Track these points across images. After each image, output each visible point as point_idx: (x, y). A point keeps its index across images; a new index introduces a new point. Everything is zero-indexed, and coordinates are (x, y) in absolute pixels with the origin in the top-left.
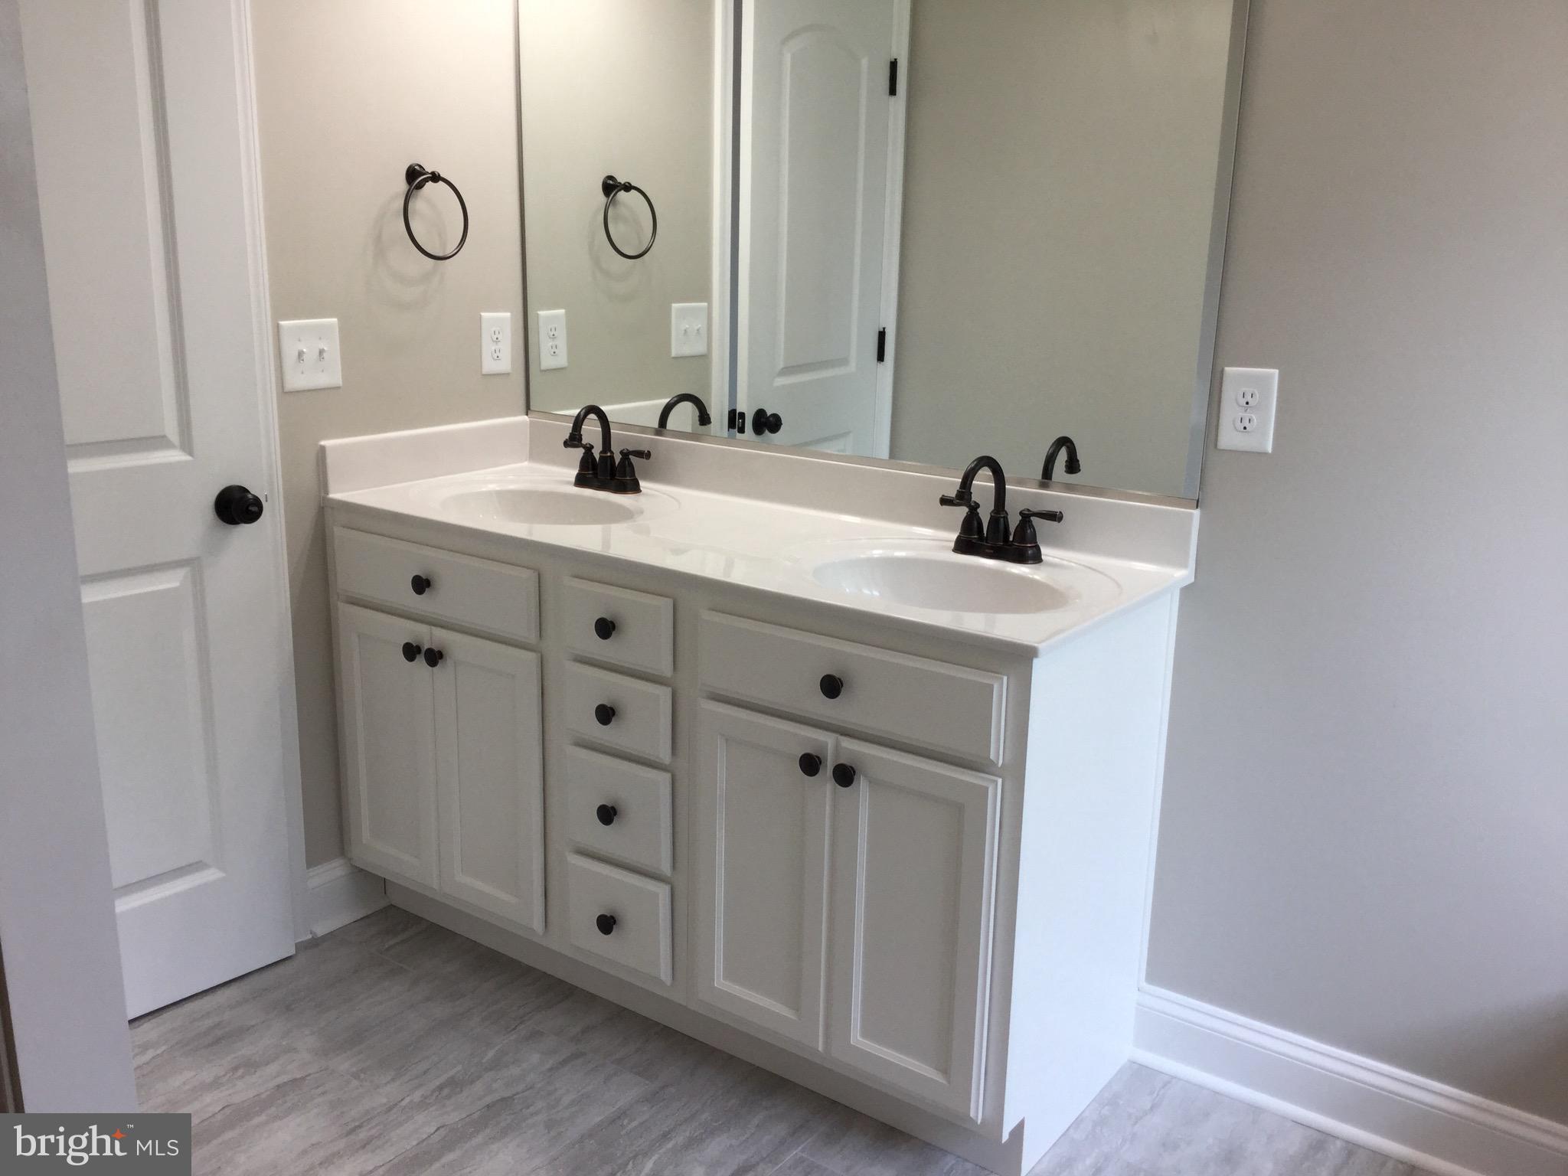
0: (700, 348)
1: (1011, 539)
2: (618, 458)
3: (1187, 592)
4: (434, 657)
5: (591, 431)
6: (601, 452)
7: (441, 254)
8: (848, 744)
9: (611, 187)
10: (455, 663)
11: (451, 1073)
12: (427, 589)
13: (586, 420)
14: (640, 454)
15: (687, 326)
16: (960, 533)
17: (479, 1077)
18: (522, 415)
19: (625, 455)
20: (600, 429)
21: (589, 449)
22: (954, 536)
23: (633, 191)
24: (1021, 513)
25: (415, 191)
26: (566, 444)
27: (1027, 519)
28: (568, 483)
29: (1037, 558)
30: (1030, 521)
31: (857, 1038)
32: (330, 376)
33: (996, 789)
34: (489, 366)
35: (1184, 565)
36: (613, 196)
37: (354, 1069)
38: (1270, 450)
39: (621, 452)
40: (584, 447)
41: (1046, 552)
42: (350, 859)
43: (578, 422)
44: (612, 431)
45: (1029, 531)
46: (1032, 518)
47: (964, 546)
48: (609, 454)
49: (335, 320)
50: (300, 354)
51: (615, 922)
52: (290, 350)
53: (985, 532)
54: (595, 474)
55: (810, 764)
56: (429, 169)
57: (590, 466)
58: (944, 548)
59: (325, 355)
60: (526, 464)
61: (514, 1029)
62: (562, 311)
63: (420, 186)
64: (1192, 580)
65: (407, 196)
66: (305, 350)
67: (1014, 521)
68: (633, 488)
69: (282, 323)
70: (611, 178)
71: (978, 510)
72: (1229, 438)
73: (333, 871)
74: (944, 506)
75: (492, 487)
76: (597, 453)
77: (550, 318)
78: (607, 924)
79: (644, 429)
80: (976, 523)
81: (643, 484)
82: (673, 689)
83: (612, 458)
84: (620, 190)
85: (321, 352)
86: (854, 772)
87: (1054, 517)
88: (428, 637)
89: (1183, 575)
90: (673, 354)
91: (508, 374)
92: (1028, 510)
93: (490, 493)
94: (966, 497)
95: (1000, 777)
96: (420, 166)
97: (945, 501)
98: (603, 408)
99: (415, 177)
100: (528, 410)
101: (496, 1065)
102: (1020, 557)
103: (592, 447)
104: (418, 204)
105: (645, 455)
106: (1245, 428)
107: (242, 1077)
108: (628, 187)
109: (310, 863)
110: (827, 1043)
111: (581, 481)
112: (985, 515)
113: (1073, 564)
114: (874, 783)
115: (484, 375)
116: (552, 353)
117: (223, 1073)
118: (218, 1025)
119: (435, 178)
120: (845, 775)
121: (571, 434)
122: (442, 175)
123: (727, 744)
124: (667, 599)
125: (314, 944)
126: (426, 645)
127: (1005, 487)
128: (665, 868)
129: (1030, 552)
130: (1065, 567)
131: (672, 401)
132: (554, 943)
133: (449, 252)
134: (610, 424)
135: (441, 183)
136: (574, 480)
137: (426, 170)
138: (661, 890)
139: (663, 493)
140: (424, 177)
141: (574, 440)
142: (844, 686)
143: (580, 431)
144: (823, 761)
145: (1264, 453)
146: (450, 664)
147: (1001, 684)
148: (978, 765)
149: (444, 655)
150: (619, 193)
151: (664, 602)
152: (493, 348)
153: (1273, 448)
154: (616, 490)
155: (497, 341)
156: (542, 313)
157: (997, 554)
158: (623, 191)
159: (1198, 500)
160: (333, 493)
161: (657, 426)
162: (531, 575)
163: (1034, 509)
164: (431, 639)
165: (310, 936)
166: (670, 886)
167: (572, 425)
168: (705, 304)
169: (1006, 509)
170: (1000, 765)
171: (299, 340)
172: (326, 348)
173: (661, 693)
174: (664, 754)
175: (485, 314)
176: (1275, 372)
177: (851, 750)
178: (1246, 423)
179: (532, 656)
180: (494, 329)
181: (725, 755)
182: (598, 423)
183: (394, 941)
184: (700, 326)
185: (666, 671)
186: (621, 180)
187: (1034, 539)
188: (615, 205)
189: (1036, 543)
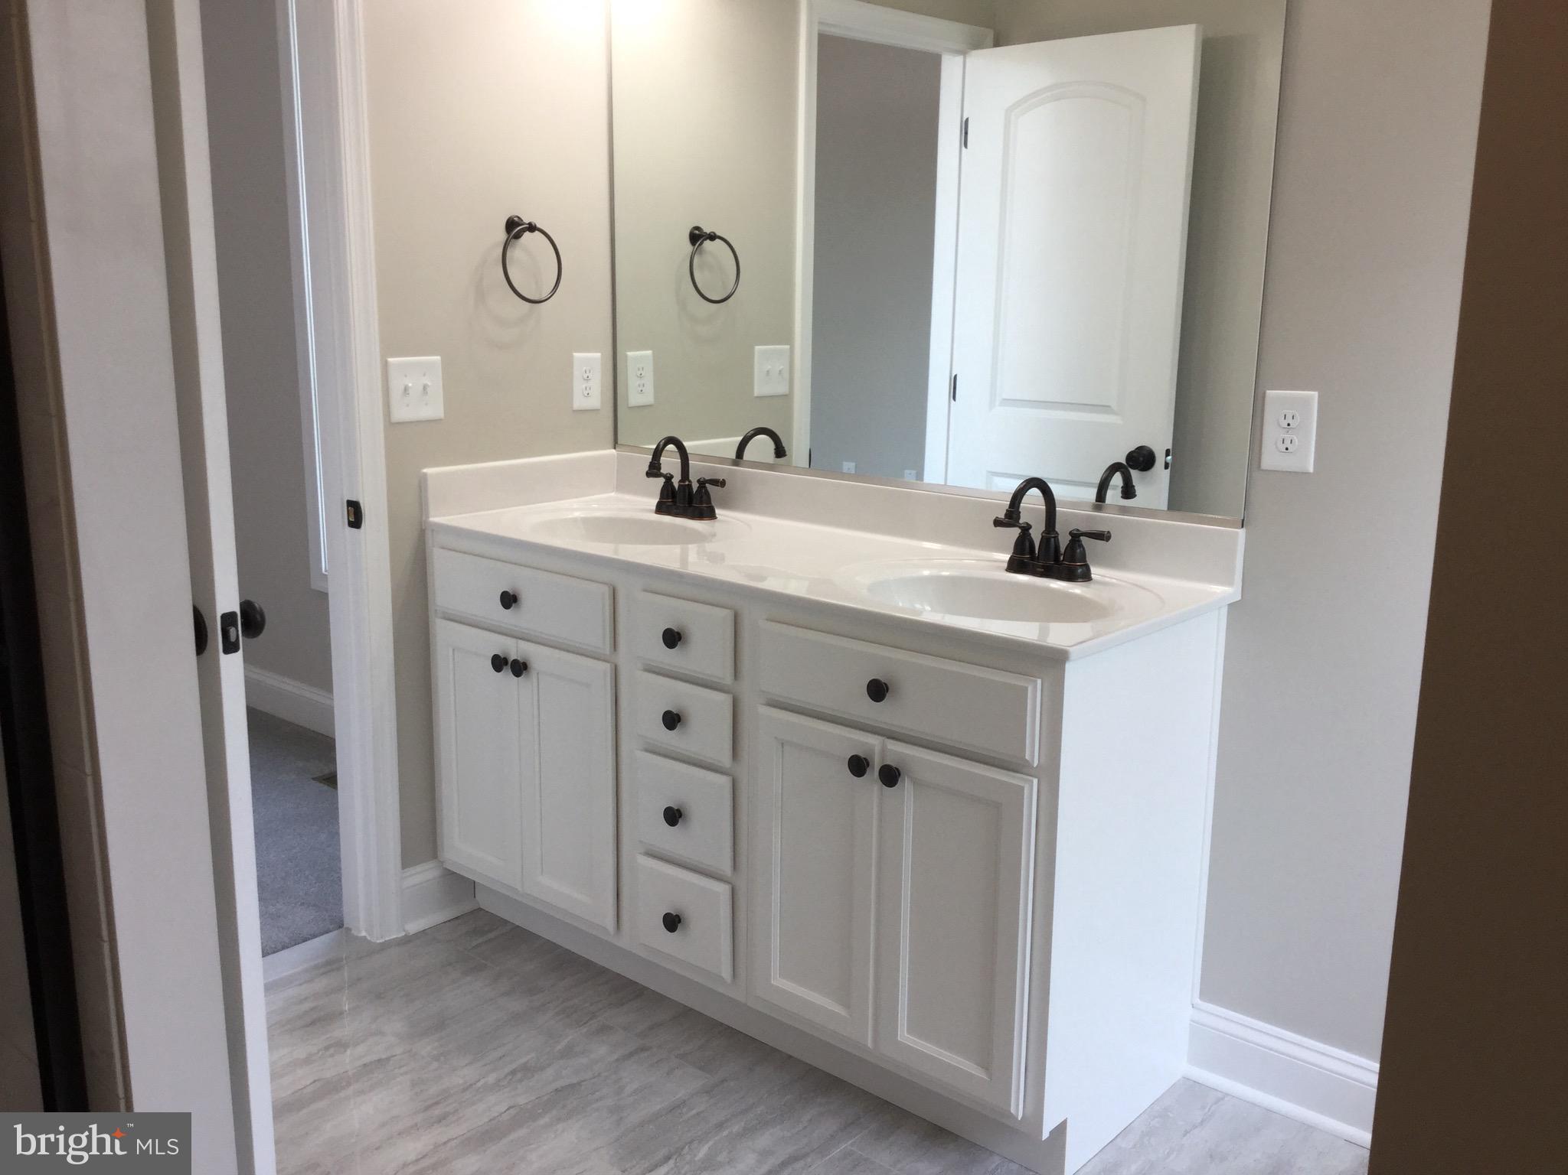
0: (782, 389)
1: (1062, 558)
2: (695, 486)
3: (1234, 609)
4: (520, 668)
5: (670, 463)
6: (680, 481)
7: (536, 298)
8: (894, 746)
9: (697, 237)
10: (538, 674)
11: (523, 1060)
12: (513, 605)
13: (664, 452)
14: (716, 482)
15: (769, 367)
16: (1013, 553)
17: (549, 1065)
18: (609, 449)
19: (702, 483)
20: (680, 460)
21: (669, 478)
22: (1006, 557)
23: (717, 240)
24: (1071, 533)
25: (513, 240)
26: (648, 474)
27: (1077, 539)
28: (650, 511)
29: (1086, 577)
30: (1080, 541)
31: (904, 1035)
32: (433, 410)
33: (1032, 788)
34: (579, 402)
35: (1230, 583)
36: (700, 245)
37: (435, 1052)
38: (1311, 470)
39: (699, 481)
40: (665, 476)
41: (1096, 572)
42: (442, 862)
43: (657, 453)
44: (690, 462)
45: (1078, 551)
46: (1081, 537)
47: (1015, 566)
48: (687, 483)
49: (439, 358)
50: (406, 389)
51: (680, 921)
52: (397, 384)
53: (1037, 552)
54: (674, 502)
55: (858, 766)
56: (526, 220)
57: (670, 495)
58: (998, 568)
59: (428, 389)
60: (613, 494)
61: (585, 1023)
62: (649, 352)
63: (518, 236)
64: (1239, 598)
65: (505, 244)
66: (410, 385)
67: (1064, 541)
68: (707, 514)
69: (390, 360)
70: (697, 228)
71: (1031, 531)
72: (1271, 459)
73: (425, 874)
74: (998, 528)
75: (577, 514)
76: (676, 482)
77: (638, 359)
78: (672, 922)
79: (722, 460)
80: (1027, 544)
81: (718, 511)
82: (733, 697)
83: (690, 486)
84: (706, 240)
85: (425, 387)
86: (900, 775)
87: (1102, 536)
88: (514, 650)
89: (1228, 591)
90: (756, 395)
91: (598, 410)
92: (1078, 530)
93: (575, 520)
94: (1015, 516)
95: (1036, 777)
96: (519, 218)
97: (998, 523)
98: (686, 444)
99: (515, 228)
100: (615, 444)
101: (568, 1053)
102: (1070, 576)
103: (672, 477)
104: (517, 253)
105: (721, 483)
106: (1287, 449)
107: (332, 1056)
108: (712, 237)
109: (405, 864)
110: (875, 1040)
111: (661, 509)
112: (1036, 535)
113: (1114, 581)
114: (916, 783)
115: (574, 411)
116: (640, 391)
117: (316, 1051)
118: (312, 1009)
119: (532, 228)
120: (890, 776)
121: (651, 463)
122: (538, 226)
123: (783, 747)
124: (728, 611)
125: (407, 940)
126: (512, 657)
127: (1055, 508)
128: (726, 867)
129: (1079, 571)
130: (1113, 585)
131: (749, 434)
132: (624, 942)
133: (544, 296)
134: (690, 457)
135: (537, 233)
136: (654, 508)
137: (524, 221)
138: (722, 889)
139: (738, 520)
140: (519, 228)
141: (654, 470)
142: (890, 690)
143: (659, 460)
144: (870, 764)
145: (1306, 473)
146: (533, 675)
147: (1035, 687)
148: (1014, 765)
149: (529, 666)
150: (705, 242)
151: (726, 614)
152: (584, 386)
153: (1314, 468)
154: (693, 517)
155: (588, 379)
156: (629, 354)
157: (1047, 573)
158: (708, 241)
159: (1243, 520)
160: (434, 517)
161: (734, 458)
162: (606, 590)
163: (1083, 529)
164: (517, 651)
165: (403, 934)
166: (730, 886)
167: (651, 457)
168: (788, 347)
169: (1056, 530)
170: (1035, 765)
171: (406, 376)
172: (429, 384)
173: (723, 700)
174: (726, 760)
175: (576, 355)
176: (1314, 395)
177: (896, 752)
178: (1287, 444)
179: (607, 667)
180: (585, 368)
181: (781, 760)
182: (678, 455)
183: (480, 940)
184: (782, 367)
185: (728, 679)
186: (707, 230)
187: (1083, 558)
188: (701, 253)
189: (1085, 561)
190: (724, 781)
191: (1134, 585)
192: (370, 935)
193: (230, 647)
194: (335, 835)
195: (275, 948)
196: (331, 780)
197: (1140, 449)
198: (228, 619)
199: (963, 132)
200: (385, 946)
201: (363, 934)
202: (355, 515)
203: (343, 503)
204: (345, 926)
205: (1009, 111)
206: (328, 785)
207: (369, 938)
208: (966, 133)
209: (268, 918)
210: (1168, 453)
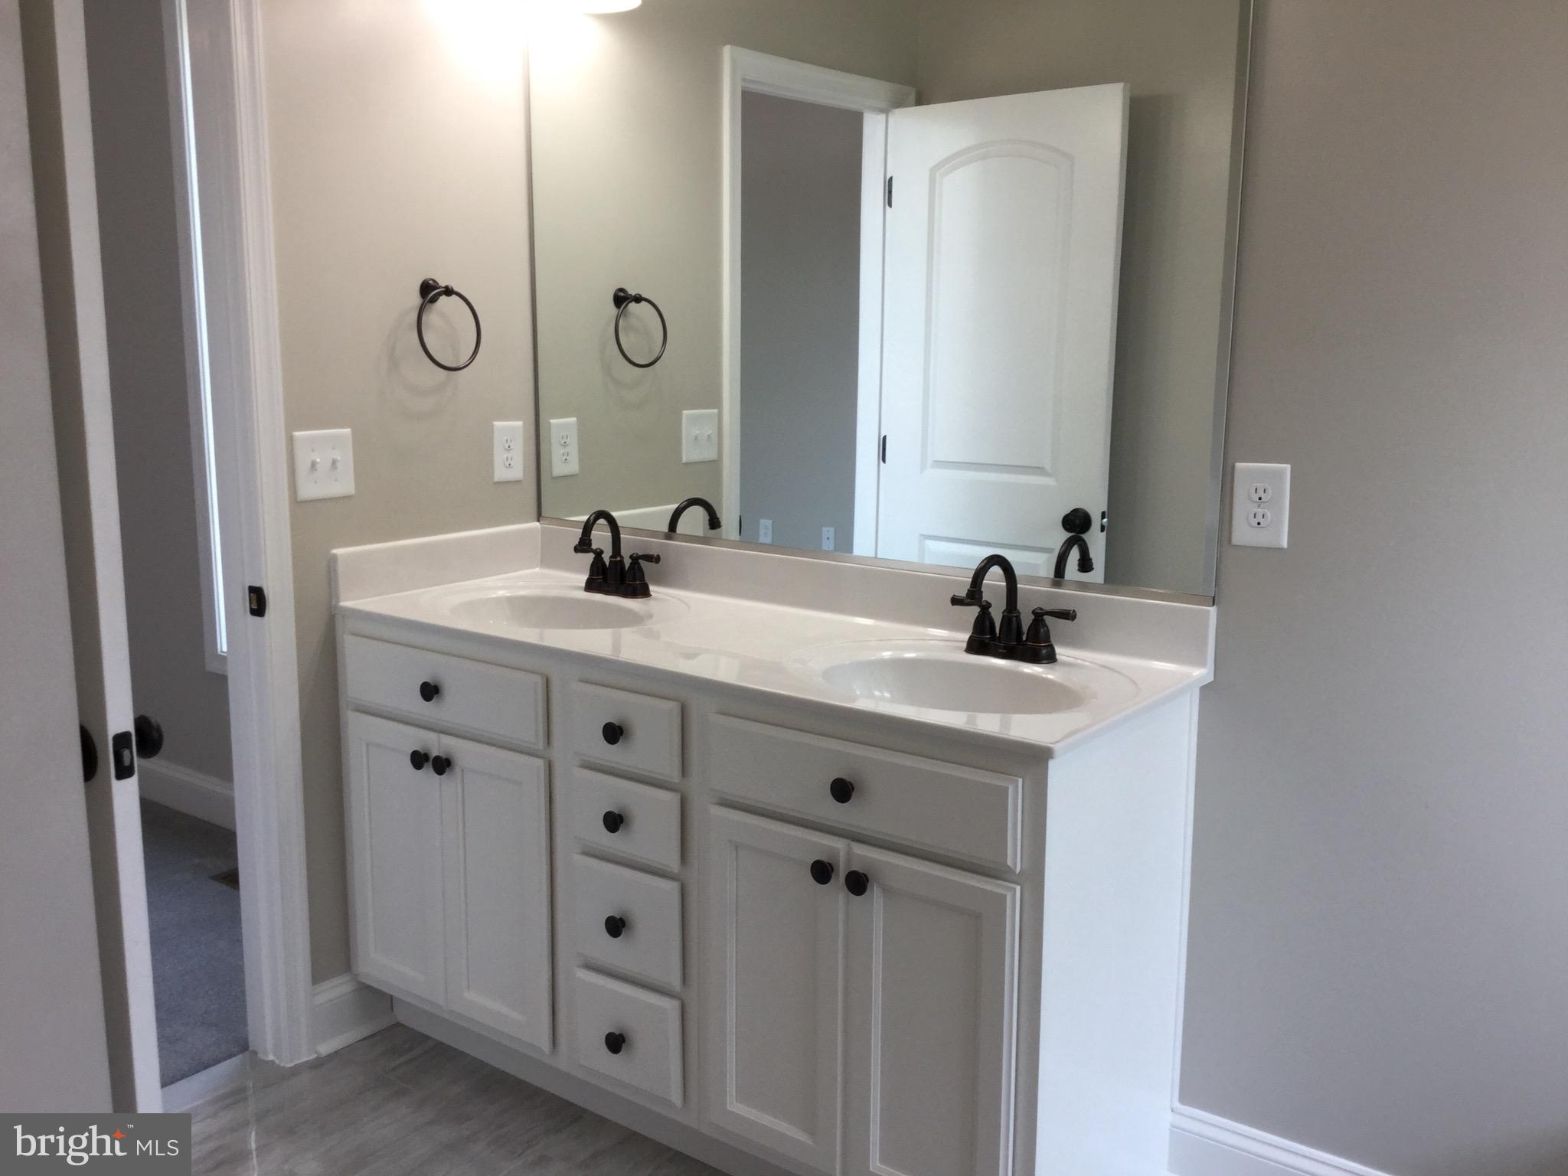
0: (710, 454)
1: (1024, 638)
2: (627, 562)
3: (1206, 690)
4: (442, 765)
5: (601, 537)
6: (611, 557)
7: (453, 365)
8: (860, 850)
9: (621, 299)
10: (462, 771)
12: (435, 697)
13: (595, 525)
14: (649, 558)
15: (698, 432)
16: (972, 633)
18: (534, 521)
19: (635, 559)
20: (610, 534)
21: (599, 554)
22: (966, 636)
23: (643, 303)
24: (1034, 612)
25: (429, 304)
26: (577, 549)
27: (1040, 618)
28: (578, 588)
29: (1050, 658)
30: (1043, 620)
31: (876, 1164)
32: (343, 485)
33: (1014, 896)
34: (500, 473)
35: (1202, 663)
36: (625, 307)
38: (1285, 545)
39: (631, 557)
40: (594, 551)
41: (1061, 652)
42: (357, 975)
43: (588, 528)
44: (621, 536)
45: (1042, 630)
46: (1045, 617)
47: (976, 646)
48: (619, 559)
49: (349, 430)
50: (314, 465)
51: (624, 1041)
52: (303, 459)
53: (997, 632)
54: (605, 580)
55: (822, 872)
56: (442, 283)
57: (600, 571)
58: (957, 648)
59: (338, 464)
60: (537, 570)
62: (573, 420)
63: (433, 300)
64: (1212, 679)
65: (420, 309)
66: (318, 460)
67: (1027, 620)
68: (640, 591)
69: (296, 434)
70: (621, 290)
71: (990, 610)
72: (1243, 533)
73: (338, 988)
74: (955, 606)
75: (501, 593)
76: (606, 558)
77: (562, 426)
78: (615, 1042)
79: (654, 534)
80: (988, 623)
81: (652, 588)
82: (681, 796)
83: (622, 562)
84: (631, 302)
85: (334, 462)
86: (867, 879)
87: (1068, 615)
88: (436, 745)
89: (1202, 673)
90: (684, 460)
91: (520, 481)
92: (1041, 609)
93: (499, 600)
94: (977, 596)
95: (1018, 884)
96: (434, 281)
97: (956, 601)
98: (614, 514)
99: (430, 291)
100: (539, 517)
102: (1034, 658)
103: (602, 552)
104: (432, 317)
105: (655, 559)
106: (1259, 524)
108: (638, 299)
109: (316, 979)
111: (590, 586)
112: (997, 614)
113: (1087, 663)
114: (887, 891)
115: (495, 482)
116: (564, 460)
119: (449, 292)
120: (858, 883)
121: (580, 539)
122: (455, 289)
123: (737, 850)
124: (675, 703)
125: (318, 1064)
126: (434, 753)
127: (1016, 585)
128: (675, 983)
129: (1044, 651)
130: (1082, 667)
131: (682, 505)
132: (562, 1063)
133: (461, 363)
134: (620, 529)
135: (454, 297)
136: (584, 585)
137: (440, 284)
138: (671, 1006)
139: (673, 597)
140: (437, 291)
141: (584, 545)
142: (855, 790)
143: (590, 536)
144: (835, 868)
145: (1279, 549)
146: (457, 770)
147: (1017, 786)
148: (996, 872)
149: (452, 763)
150: (630, 304)
151: (672, 707)
152: (505, 456)
153: (1288, 544)
154: (626, 594)
155: (509, 449)
156: (553, 421)
157: (1009, 654)
158: (633, 303)
159: (1214, 598)
160: (346, 600)
161: (667, 530)
162: (539, 681)
163: (1047, 608)
164: (439, 745)
165: (315, 1056)
166: (680, 1001)
167: (581, 530)
168: (716, 410)
169: (1018, 607)
170: (1018, 872)
171: (313, 451)
172: (339, 458)
173: (671, 799)
174: (673, 863)
175: (497, 424)
176: (1287, 468)
177: (865, 856)
178: (1259, 519)
179: (540, 763)
180: (505, 438)
181: (735, 863)
182: (608, 529)
183: (402, 1059)
184: (710, 432)
185: (675, 776)
186: (632, 292)
187: (1047, 638)
188: (625, 316)
189: (1050, 642)
190: (671, 887)
191: (1103, 666)
192: (278, 1059)
193: (124, 772)
194: (237, 942)
195: (173, 1077)
196: (231, 878)
197: (1076, 511)
198: (122, 740)
199: (887, 191)
200: (296, 1071)
201: (271, 1057)
202: (257, 601)
203: (244, 589)
204: (251, 1049)
205: (933, 171)
206: (226, 884)
207: (277, 1062)
208: (890, 192)
209: (166, 1042)
210: (1103, 516)
